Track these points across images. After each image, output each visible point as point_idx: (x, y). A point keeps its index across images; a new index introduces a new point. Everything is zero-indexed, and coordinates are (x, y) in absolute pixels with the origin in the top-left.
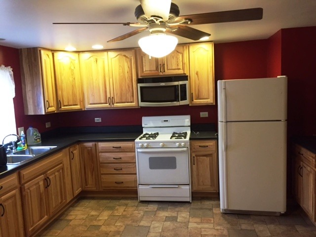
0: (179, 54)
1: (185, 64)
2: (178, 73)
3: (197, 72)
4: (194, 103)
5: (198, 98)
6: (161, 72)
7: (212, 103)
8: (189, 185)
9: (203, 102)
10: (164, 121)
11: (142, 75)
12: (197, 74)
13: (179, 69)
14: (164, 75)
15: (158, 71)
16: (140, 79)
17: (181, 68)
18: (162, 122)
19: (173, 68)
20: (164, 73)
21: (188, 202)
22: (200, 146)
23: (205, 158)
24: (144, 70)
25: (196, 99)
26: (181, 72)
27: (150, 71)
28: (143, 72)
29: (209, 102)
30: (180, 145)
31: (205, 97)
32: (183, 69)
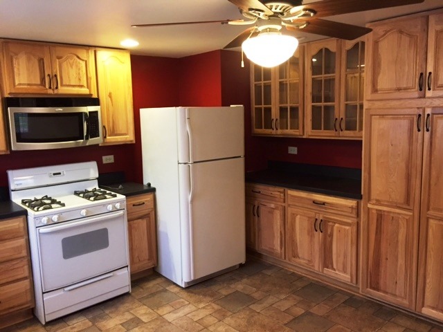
0: (81, 62)
1: (91, 78)
2: (80, 93)
3: (110, 94)
4: (108, 141)
5: (113, 134)
6: (50, 88)
7: (131, 141)
8: (127, 266)
9: (119, 140)
10: (54, 174)
11: (13, 92)
12: (110, 95)
13: (82, 86)
14: (56, 94)
15: (45, 86)
16: (7, 98)
17: (85, 85)
18: (50, 176)
19: (72, 84)
20: (56, 92)
21: (127, 294)
22: (134, 205)
23: (140, 220)
24: (17, 83)
25: (109, 136)
26: (84, 91)
27: (28, 85)
28: (14, 85)
29: (128, 139)
30: (114, 207)
31: (123, 132)
32: (88, 87)
